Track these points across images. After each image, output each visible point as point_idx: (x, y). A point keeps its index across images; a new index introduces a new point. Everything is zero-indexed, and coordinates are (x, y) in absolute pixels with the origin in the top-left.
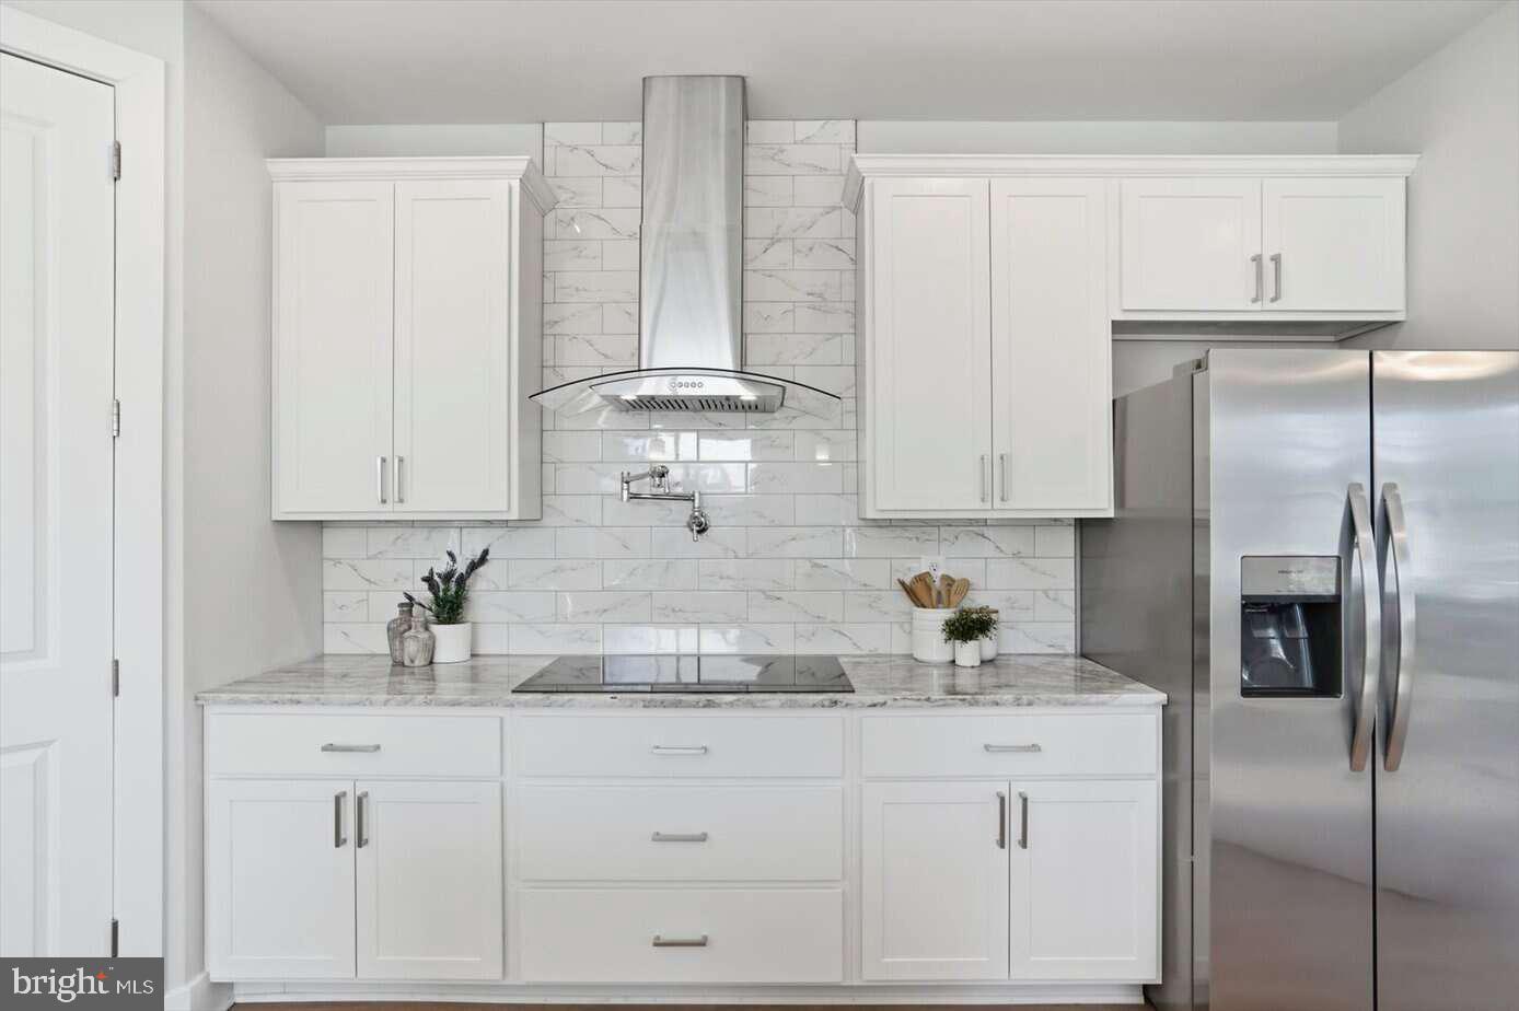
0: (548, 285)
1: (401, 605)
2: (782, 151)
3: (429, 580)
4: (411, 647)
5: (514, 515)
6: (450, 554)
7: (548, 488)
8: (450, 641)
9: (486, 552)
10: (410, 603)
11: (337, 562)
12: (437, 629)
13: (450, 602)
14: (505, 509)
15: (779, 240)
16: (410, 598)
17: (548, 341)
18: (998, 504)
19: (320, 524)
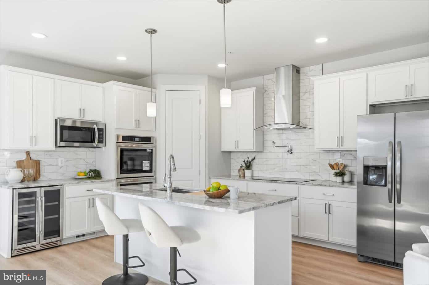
0: (265, 106)
1: (241, 166)
2: (307, 73)
3: (244, 162)
4: (241, 173)
5: (255, 150)
6: (248, 157)
7: (265, 145)
8: (248, 173)
9: (255, 157)
10: (242, 166)
11: (232, 159)
12: (246, 170)
13: (248, 166)
14: (253, 149)
15: (307, 92)
16: (242, 165)
17: (265, 117)
18: (341, 147)
19: (230, 152)
